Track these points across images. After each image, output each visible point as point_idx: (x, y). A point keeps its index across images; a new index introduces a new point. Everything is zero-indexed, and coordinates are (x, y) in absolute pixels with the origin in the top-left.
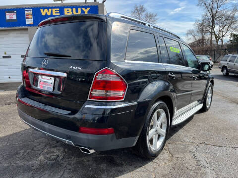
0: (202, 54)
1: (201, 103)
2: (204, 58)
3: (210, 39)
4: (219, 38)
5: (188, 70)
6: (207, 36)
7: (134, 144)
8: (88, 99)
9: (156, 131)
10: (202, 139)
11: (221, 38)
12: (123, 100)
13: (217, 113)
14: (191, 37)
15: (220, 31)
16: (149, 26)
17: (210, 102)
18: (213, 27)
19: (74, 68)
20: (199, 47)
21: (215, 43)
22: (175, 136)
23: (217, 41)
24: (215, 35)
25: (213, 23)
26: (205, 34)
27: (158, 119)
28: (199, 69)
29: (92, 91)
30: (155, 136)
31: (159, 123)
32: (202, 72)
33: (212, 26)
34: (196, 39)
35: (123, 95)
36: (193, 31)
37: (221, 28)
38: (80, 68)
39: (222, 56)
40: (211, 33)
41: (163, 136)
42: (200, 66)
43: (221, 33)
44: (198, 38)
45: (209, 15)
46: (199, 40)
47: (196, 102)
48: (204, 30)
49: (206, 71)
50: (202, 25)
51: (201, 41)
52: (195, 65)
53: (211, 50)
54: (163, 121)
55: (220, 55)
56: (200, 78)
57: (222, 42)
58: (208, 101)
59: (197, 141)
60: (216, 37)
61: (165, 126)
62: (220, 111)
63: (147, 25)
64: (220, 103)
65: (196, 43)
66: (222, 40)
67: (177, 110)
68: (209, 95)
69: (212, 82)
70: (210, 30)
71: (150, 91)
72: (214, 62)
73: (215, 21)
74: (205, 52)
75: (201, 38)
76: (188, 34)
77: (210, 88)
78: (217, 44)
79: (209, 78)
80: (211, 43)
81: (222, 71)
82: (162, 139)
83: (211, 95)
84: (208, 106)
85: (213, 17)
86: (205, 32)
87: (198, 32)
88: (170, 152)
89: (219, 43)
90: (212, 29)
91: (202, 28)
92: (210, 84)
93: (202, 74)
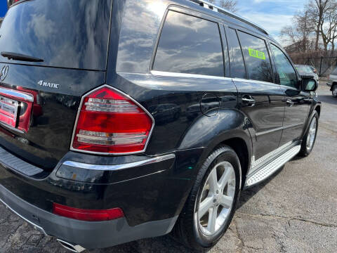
0: (302, 64)
1: (298, 144)
2: (305, 70)
3: (315, 41)
4: (329, 41)
5: (279, 90)
6: (311, 37)
7: (169, 230)
8: (72, 148)
9: (215, 201)
10: (297, 210)
11: (331, 40)
12: (144, 151)
13: (323, 160)
14: (287, 37)
15: (330, 30)
16: (211, 7)
17: (312, 141)
18: (320, 24)
19: (45, 84)
20: (298, 53)
21: (323, 47)
22: (250, 203)
23: (326, 44)
24: (323, 35)
25: (321, 18)
26: (307, 34)
27: (218, 180)
28: (297, 88)
29: (77, 132)
30: (211, 209)
31: (220, 186)
32: (302, 93)
33: (320, 21)
34: (294, 41)
35: (144, 140)
36: (291, 28)
37: (332, 25)
38: (55, 86)
39: (331, 68)
40: (318, 32)
41: (228, 207)
42: (300, 83)
43: (332, 32)
44: (297, 40)
45: (316, 4)
46: (299, 43)
47: (290, 142)
48: (308, 27)
49: (309, 91)
50: (304, 19)
51: (302, 44)
52: (292, 80)
53: (317, 58)
54: (230, 181)
55: (329, 65)
56: (298, 102)
57: (333, 46)
58: (310, 139)
59: (288, 214)
60: (325, 39)
61: (231, 189)
62: (328, 157)
63: (206, 6)
64: (328, 143)
65: (295, 46)
66: (332, 43)
67: (256, 159)
68: (312, 130)
69: (318, 109)
70: (316, 28)
71: (207, 127)
72: (320, 76)
73: (325, 15)
74: (307, 61)
75: (302, 40)
76: (282, 33)
77: (315, 119)
78: (326, 49)
79: (314, 103)
80: (316, 48)
81: (332, 90)
82: (225, 213)
83: (314, 130)
84: (308, 148)
85: (321, 9)
86: (308, 31)
87: (297, 30)
88: (239, 236)
89: (328, 48)
90: (318, 27)
91: (304, 25)
92: (315, 112)
93: (302, 96)
